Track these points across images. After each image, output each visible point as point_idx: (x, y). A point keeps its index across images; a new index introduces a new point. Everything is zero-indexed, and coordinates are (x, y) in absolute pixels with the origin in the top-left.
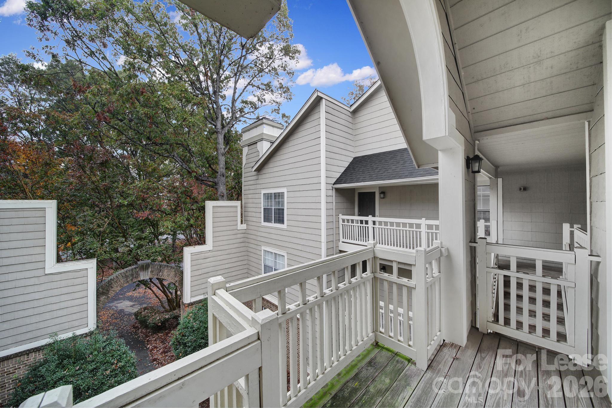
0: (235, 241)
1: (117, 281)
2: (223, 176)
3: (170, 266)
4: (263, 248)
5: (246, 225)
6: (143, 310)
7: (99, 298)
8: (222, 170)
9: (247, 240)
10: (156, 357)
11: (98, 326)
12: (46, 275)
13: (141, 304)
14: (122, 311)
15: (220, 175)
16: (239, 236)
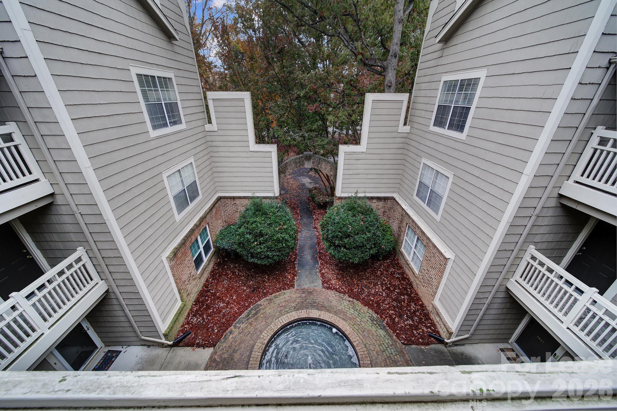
0: (391, 146)
1: (290, 165)
2: (396, 57)
3: (327, 161)
4: (424, 161)
5: (409, 127)
6: (314, 189)
7: (280, 174)
8: (395, 47)
9: (407, 146)
10: (316, 226)
11: (280, 194)
12: (251, 151)
13: (316, 183)
14: (304, 184)
15: (392, 56)
16: (398, 140)
